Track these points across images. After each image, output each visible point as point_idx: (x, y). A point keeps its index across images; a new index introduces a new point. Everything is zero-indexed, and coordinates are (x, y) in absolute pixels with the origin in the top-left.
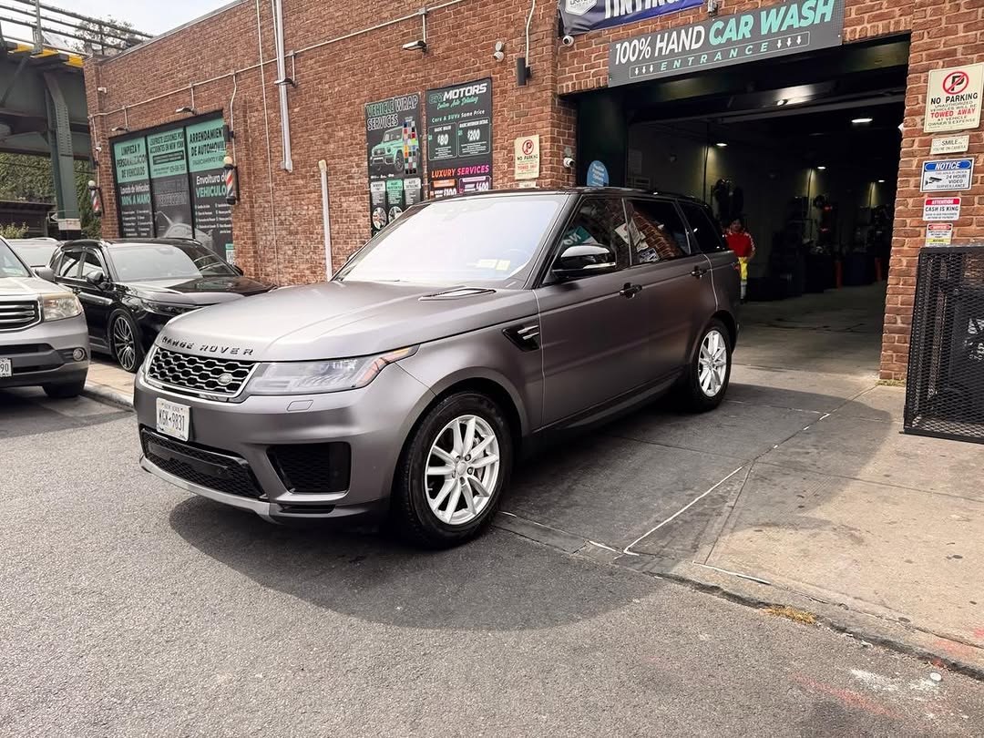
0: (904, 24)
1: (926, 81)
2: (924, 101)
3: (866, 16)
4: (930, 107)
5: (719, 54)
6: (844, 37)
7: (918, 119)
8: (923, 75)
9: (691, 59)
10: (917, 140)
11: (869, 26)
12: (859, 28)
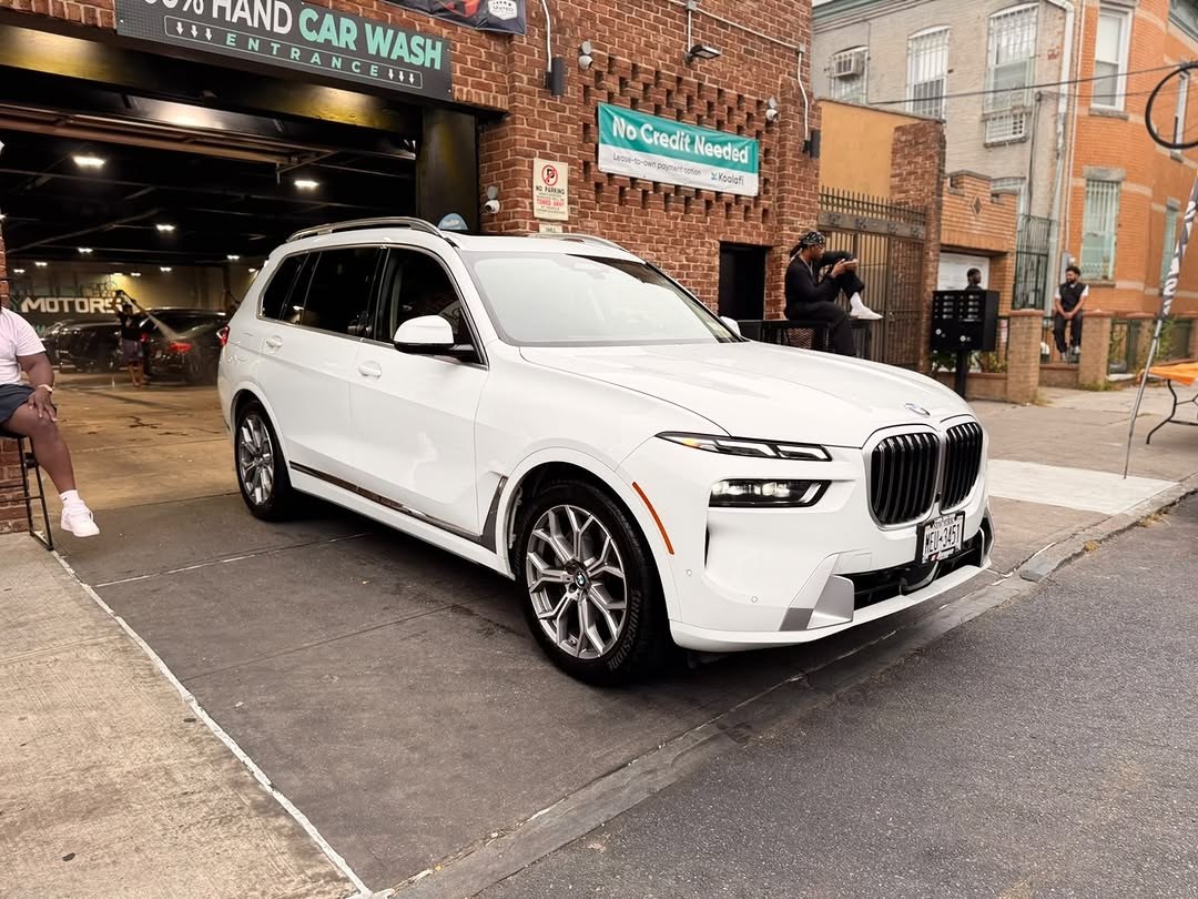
0: (501, 103)
1: (531, 166)
2: (532, 187)
3: (470, 79)
4: (536, 193)
5: (316, 55)
6: (452, 94)
7: (527, 202)
8: (527, 159)
9: (276, 46)
10: (528, 221)
11: (473, 91)
12: (465, 90)
